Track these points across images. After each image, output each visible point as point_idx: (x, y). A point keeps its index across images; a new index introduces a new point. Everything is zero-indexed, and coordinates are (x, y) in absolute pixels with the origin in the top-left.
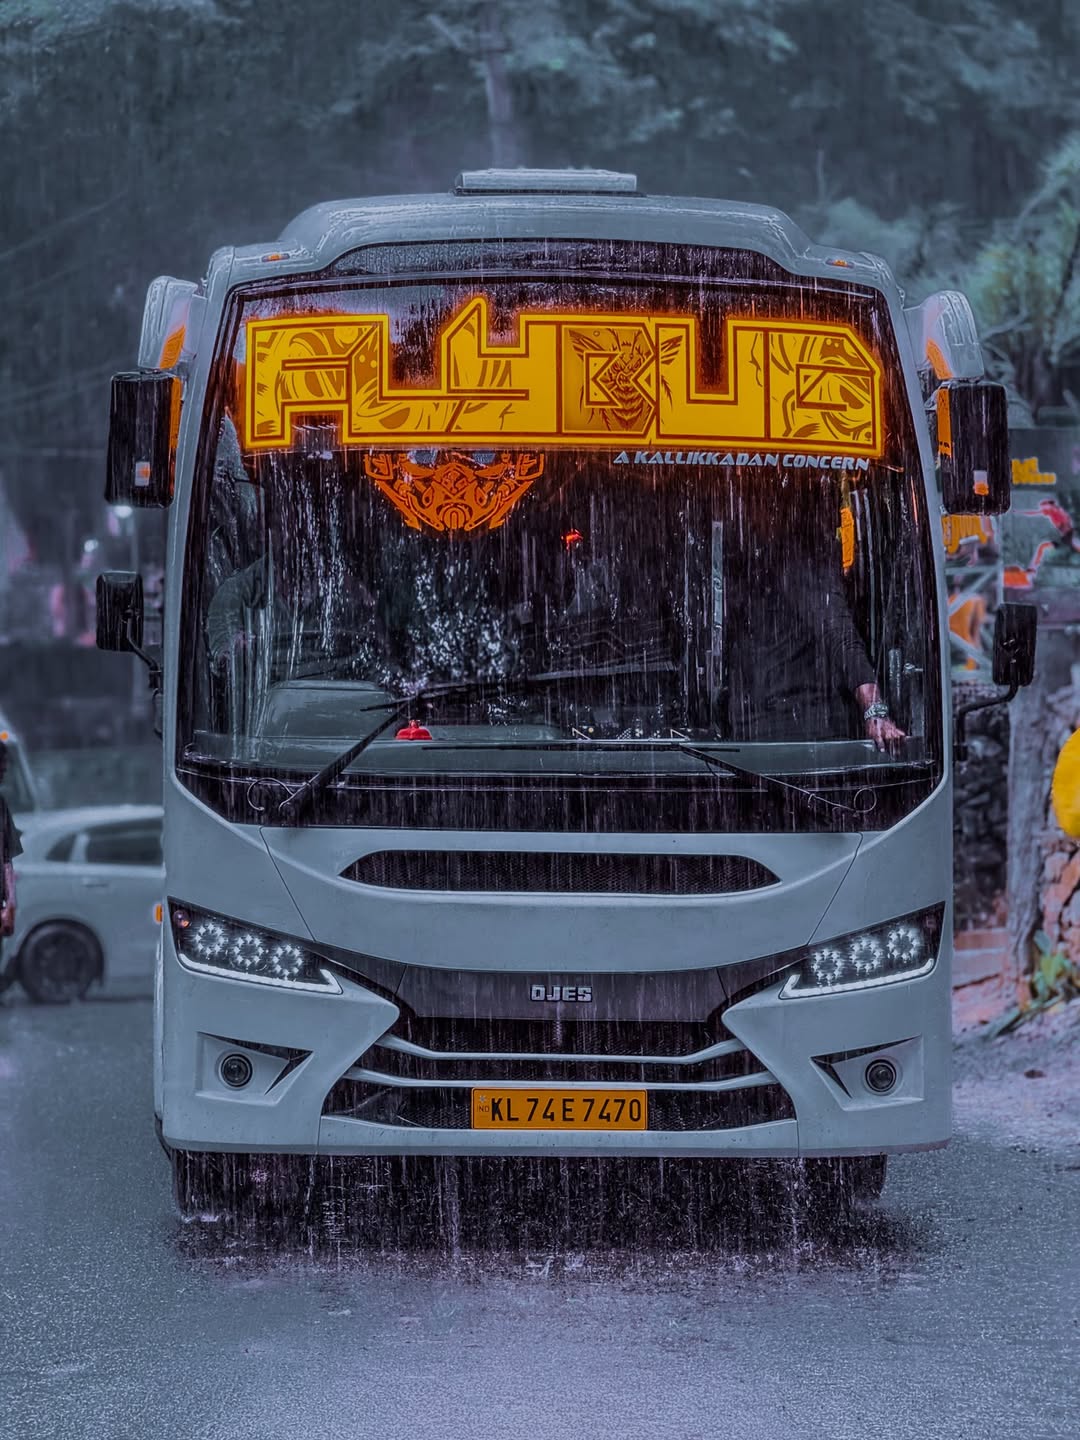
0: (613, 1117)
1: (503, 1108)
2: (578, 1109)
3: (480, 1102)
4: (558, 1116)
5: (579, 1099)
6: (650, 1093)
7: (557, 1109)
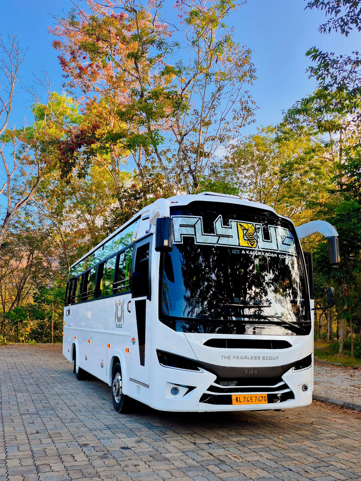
0: (261, 401)
1: (238, 399)
2: (254, 399)
3: (234, 398)
4: (250, 401)
5: (254, 396)
6: (268, 395)
7: (249, 399)
